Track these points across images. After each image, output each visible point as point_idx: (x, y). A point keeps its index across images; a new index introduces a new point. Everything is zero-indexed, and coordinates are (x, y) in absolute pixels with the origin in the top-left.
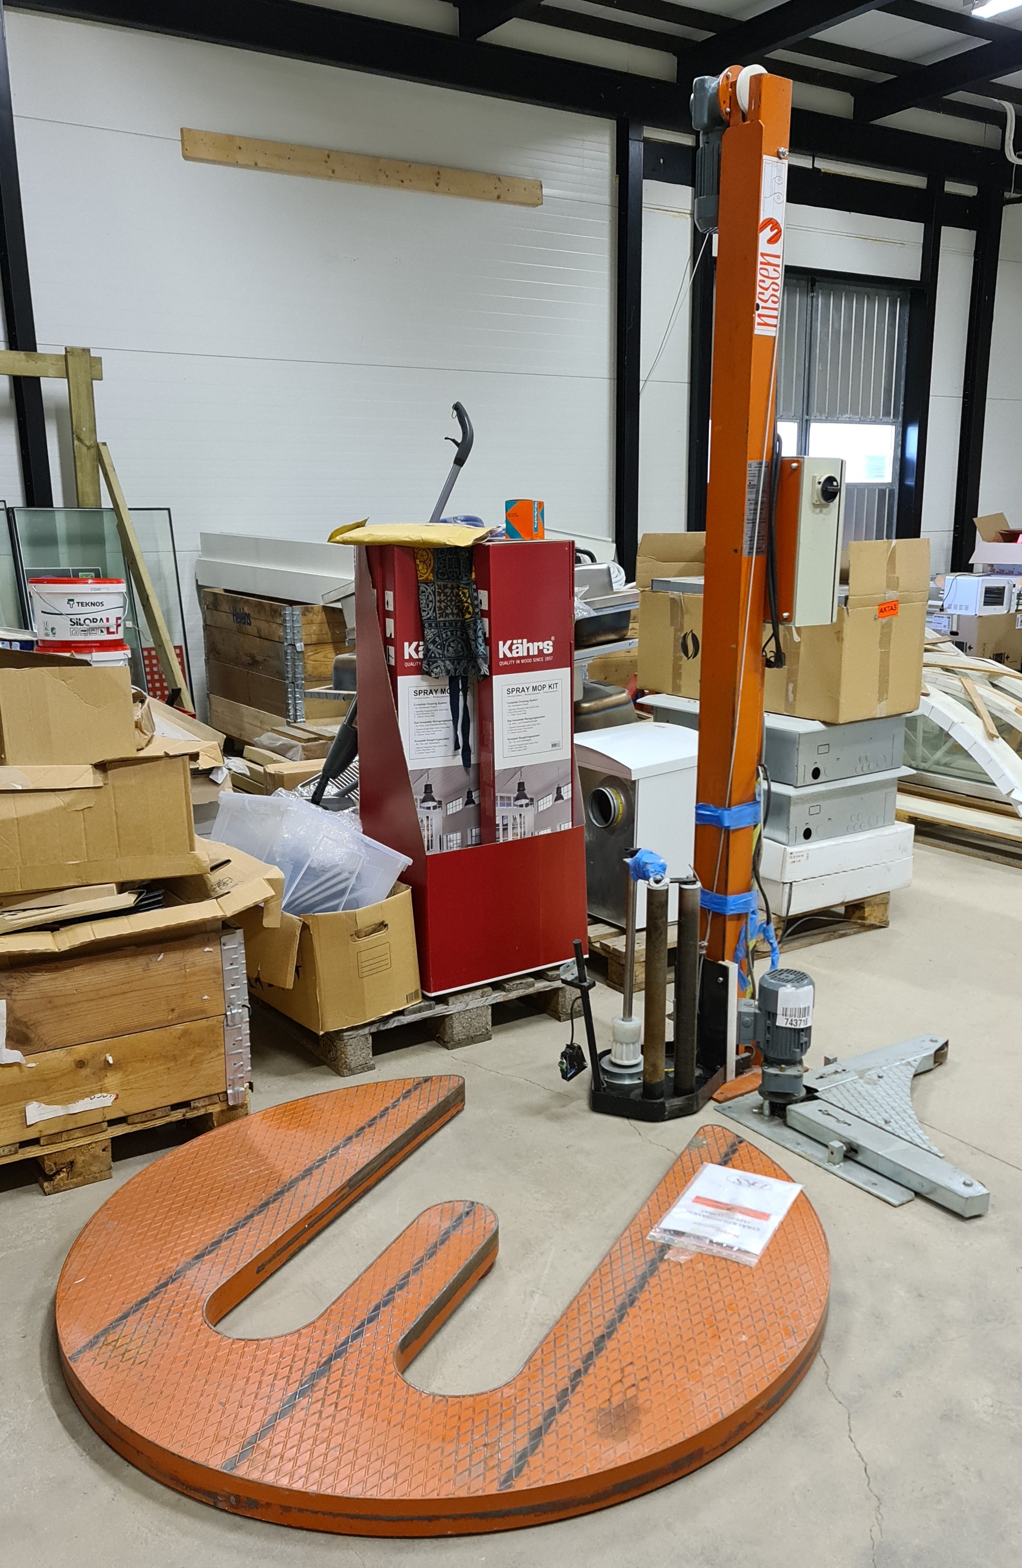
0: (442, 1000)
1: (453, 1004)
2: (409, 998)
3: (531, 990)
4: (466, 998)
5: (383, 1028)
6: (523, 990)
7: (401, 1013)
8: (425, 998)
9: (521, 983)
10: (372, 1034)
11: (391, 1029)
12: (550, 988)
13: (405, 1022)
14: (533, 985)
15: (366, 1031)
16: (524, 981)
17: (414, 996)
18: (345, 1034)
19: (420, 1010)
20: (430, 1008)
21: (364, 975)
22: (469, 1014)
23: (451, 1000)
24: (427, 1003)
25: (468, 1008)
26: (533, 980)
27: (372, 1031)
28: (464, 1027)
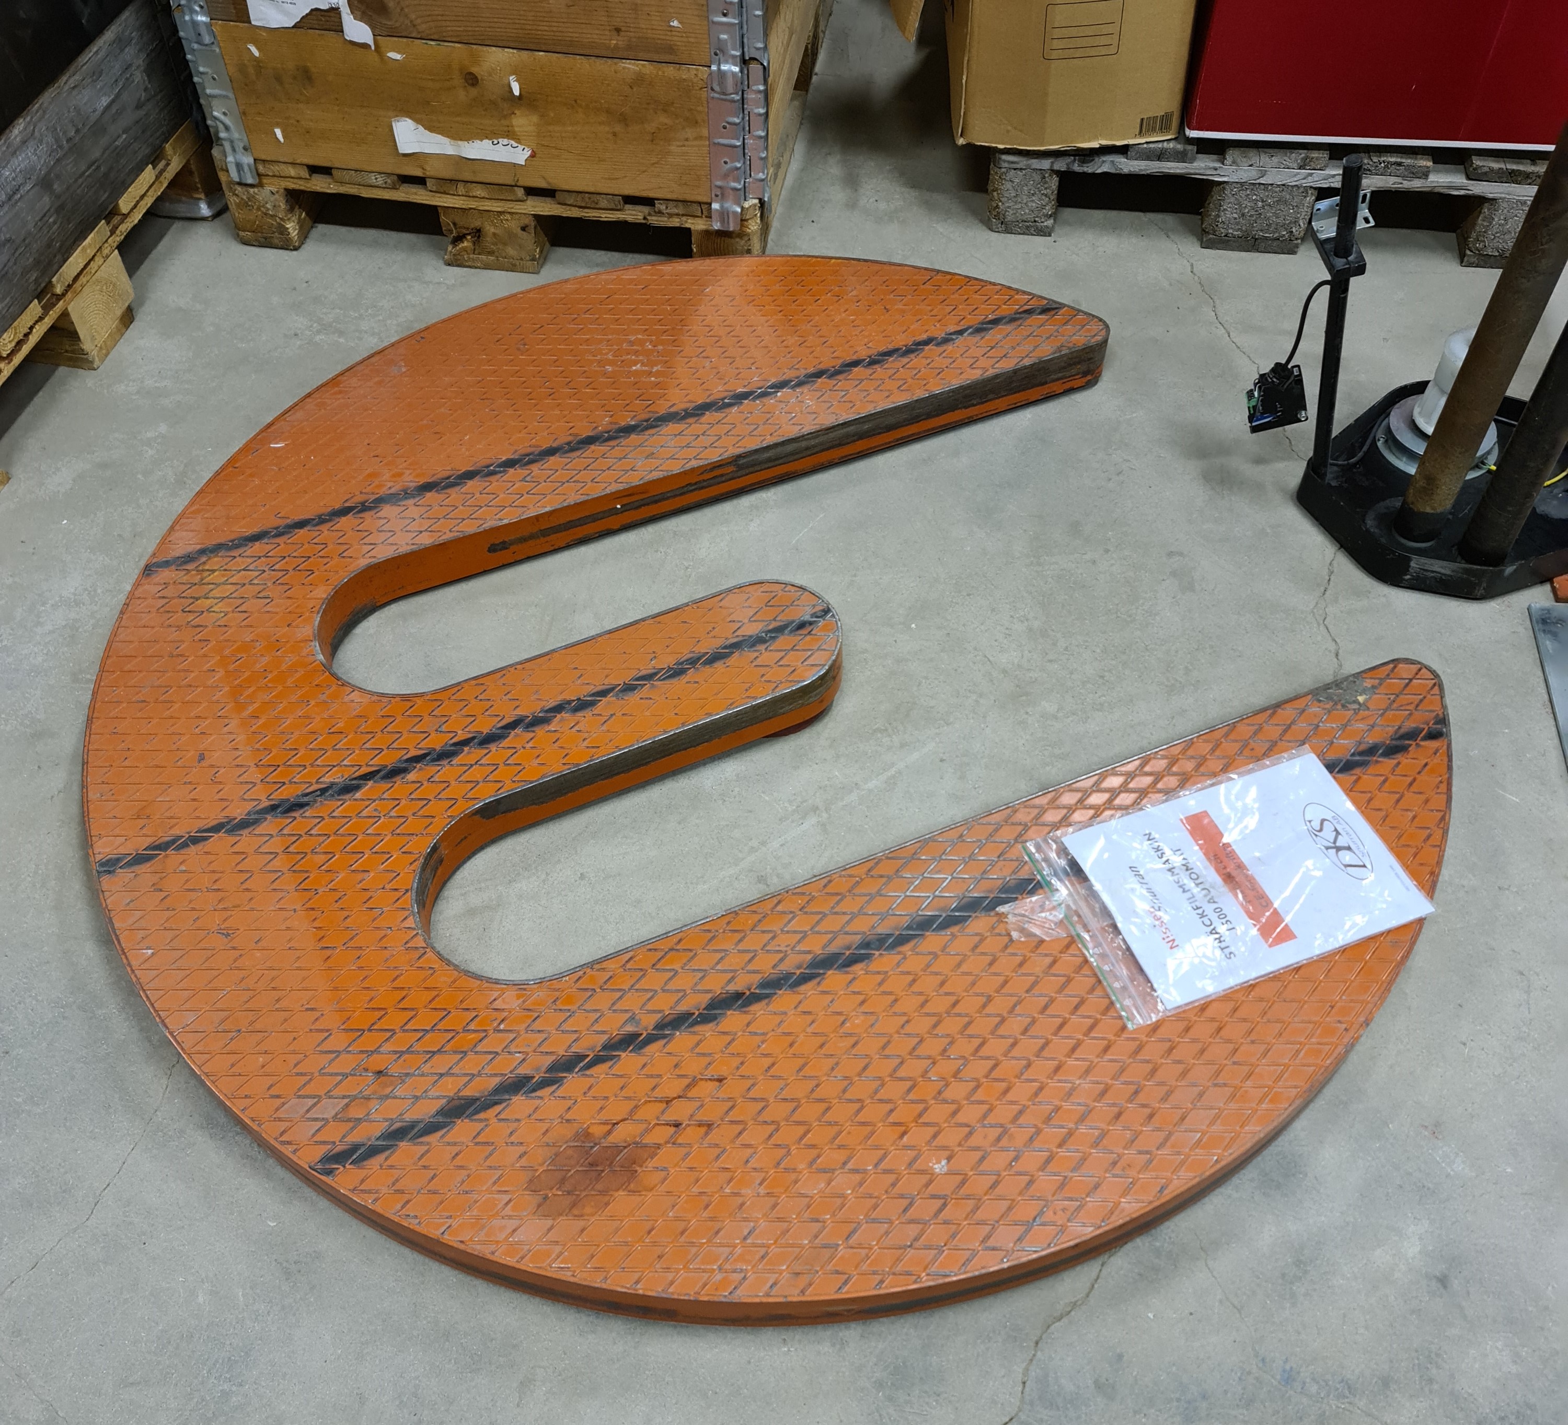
0: (1218, 149)
1: (1234, 162)
2: (1146, 126)
3: (1416, 184)
4: (1264, 159)
5: (1076, 168)
6: (1399, 180)
7: (1123, 150)
8: (1181, 136)
9: (1400, 164)
10: (1058, 173)
11: (1094, 174)
12: (1462, 193)
13: (1126, 171)
14: (1425, 175)
15: (1046, 164)
16: (1408, 161)
17: (1162, 123)
18: (1004, 157)
19: (1160, 156)
20: (1181, 157)
21: (1055, 55)
22: (1263, 194)
23: (1231, 155)
24: (1180, 147)
25: (1262, 181)
26: (1430, 164)
27: (1056, 167)
28: (1243, 215)
